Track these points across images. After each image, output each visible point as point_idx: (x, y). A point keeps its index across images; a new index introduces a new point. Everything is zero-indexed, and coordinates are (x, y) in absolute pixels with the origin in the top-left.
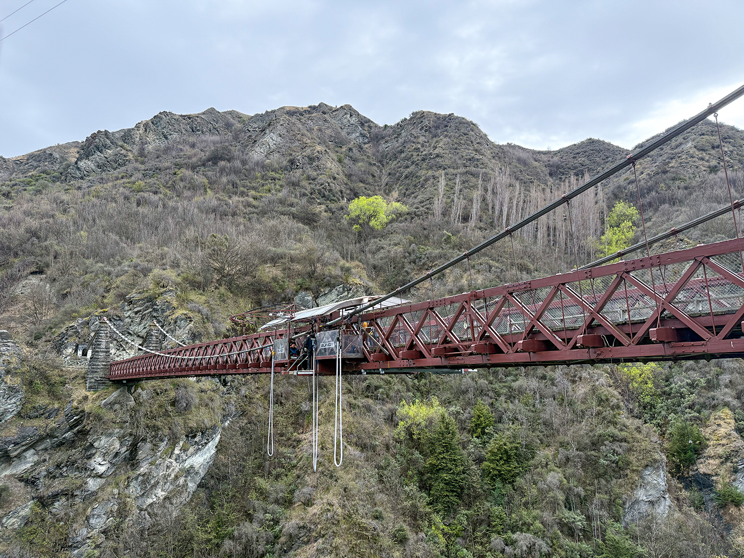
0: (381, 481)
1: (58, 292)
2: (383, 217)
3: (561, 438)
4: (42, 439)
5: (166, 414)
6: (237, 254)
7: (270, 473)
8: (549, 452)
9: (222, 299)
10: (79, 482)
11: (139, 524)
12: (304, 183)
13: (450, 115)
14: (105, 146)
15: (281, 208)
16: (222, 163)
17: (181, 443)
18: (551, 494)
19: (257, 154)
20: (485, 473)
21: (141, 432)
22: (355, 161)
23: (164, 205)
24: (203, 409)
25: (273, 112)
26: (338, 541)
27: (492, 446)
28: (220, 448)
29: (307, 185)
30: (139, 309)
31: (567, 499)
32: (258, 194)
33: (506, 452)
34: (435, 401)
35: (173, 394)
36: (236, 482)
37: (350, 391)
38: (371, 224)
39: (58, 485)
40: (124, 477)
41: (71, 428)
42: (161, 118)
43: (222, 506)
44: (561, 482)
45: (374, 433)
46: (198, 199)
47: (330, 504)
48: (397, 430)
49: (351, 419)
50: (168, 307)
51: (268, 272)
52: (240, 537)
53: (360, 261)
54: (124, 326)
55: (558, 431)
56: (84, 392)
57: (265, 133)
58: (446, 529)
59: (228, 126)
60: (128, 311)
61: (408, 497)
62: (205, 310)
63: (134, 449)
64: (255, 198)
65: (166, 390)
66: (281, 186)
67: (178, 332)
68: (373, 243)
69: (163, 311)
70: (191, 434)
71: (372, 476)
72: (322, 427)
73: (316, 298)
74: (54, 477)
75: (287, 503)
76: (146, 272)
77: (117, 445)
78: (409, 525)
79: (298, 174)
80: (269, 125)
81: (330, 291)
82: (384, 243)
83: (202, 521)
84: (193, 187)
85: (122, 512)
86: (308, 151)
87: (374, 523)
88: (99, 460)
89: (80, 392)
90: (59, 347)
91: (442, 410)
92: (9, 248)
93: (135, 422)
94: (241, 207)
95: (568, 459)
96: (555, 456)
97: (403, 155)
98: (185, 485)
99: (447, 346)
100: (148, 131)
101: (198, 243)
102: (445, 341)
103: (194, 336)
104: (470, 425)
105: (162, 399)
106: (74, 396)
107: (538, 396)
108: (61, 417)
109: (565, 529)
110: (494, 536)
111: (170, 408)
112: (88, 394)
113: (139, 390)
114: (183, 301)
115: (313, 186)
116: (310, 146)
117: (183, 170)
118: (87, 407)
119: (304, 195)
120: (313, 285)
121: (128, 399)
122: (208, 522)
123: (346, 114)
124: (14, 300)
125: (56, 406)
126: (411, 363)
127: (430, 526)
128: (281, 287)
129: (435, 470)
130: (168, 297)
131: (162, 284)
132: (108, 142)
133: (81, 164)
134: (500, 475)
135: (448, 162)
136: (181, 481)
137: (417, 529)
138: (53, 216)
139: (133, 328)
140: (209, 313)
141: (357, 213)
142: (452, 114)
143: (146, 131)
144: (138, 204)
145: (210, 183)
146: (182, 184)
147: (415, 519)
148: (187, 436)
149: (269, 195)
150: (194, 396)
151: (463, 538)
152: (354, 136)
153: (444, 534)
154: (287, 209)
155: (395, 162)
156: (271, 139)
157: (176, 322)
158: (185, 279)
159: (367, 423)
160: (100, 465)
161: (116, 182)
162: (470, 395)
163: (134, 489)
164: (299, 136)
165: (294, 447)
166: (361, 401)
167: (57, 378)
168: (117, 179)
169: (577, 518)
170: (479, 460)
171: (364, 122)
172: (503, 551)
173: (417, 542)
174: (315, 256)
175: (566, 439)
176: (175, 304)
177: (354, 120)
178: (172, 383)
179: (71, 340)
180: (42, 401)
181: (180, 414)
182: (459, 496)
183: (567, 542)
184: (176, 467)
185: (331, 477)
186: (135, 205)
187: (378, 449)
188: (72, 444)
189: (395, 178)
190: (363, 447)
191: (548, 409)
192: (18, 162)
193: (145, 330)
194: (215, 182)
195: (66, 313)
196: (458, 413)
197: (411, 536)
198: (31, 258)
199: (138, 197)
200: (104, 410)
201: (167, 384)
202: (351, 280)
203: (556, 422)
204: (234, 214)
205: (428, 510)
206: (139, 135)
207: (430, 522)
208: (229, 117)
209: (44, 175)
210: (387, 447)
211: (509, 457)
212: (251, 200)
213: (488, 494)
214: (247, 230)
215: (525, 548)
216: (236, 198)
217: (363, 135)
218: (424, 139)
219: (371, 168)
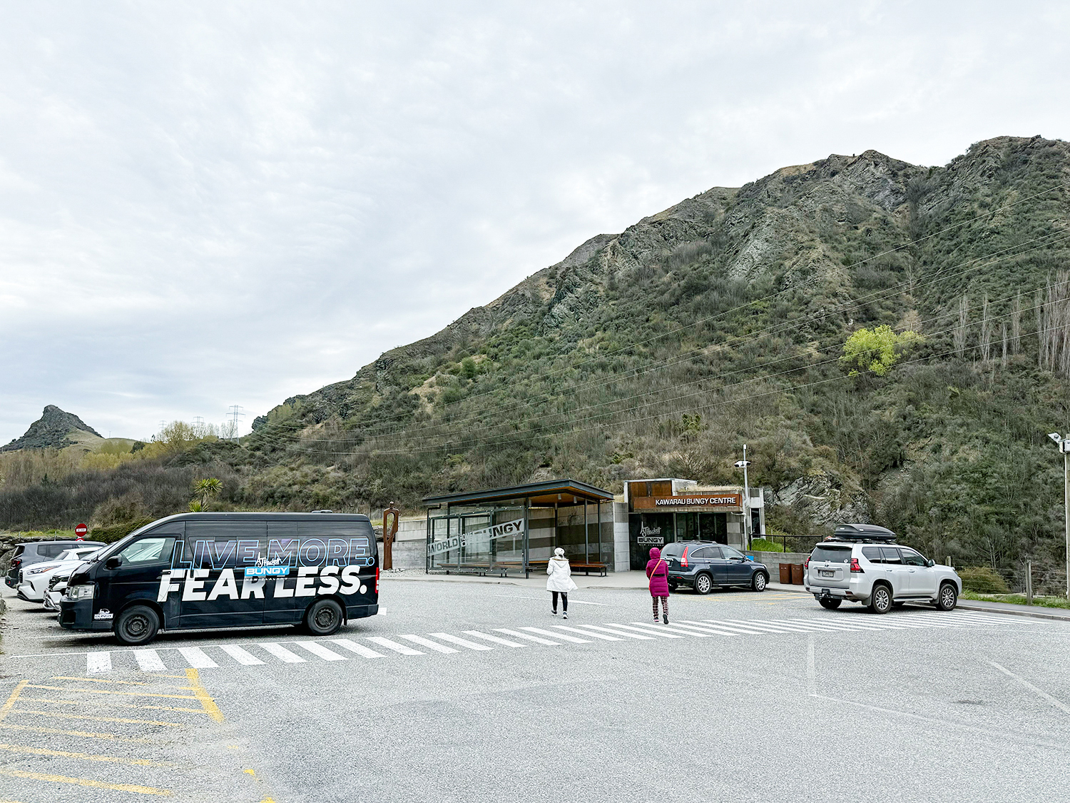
2: (888, 356)
13: (1033, 139)
14: (575, 285)
16: (697, 299)
19: (738, 274)
38: (872, 368)
42: (628, 236)
57: (748, 240)
66: (765, 322)
73: (776, 491)
80: (753, 227)
81: (790, 484)
100: (616, 254)
117: (654, 313)
120: (773, 478)
133: (555, 310)
141: (855, 354)
142: (1038, 137)
143: (614, 254)
152: (881, 196)
156: (756, 247)
174: (773, 450)
192: (495, 309)
202: (811, 472)
206: (606, 263)
208: (707, 200)
209: (523, 328)
217: (895, 192)
218: (986, 190)
219: (899, 255)
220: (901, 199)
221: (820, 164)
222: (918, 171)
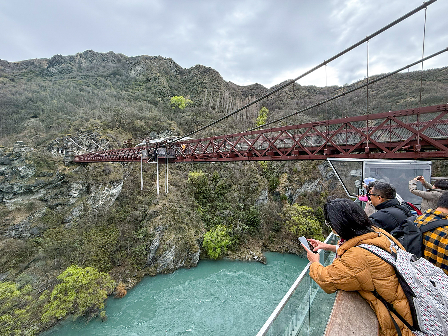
0: (182, 196)
1: (46, 126)
2: (184, 105)
3: (239, 182)
4: (47, 185)
5: (101, 175)
6: (126, 115)
7: (143, 195)
8: (235, 186)
9: (121, 133)
10: (66, 200)
11: (93, 213)
12: (153, 88)
13: (209, 68)
14: (61, 62)
15: (143, 98)
16: (118, 76)
17: (108, 186)
18: (235, 198)
19: (133, 74)
20: (216, 193)
21: (91, 182)
22: (173, 81)
23: (93, 92)
24: (116, 173)
25: (139, 56)
26: (167, 215)
27: (218, 185)
28: (123, 187)
29: (154, 89)
30: (85, 135)
31: (239, 200)
32: (134, 91)
33: (222, 186)
34: (201, 171)
35: (103, 168)
36: (130, 198)
37: (171, 168)
38: (179, 107)
39: (57, 201)
40: (85, 198)
41: (60, 180)
43: (125, 206)
44: (238, 195)
45: (180, 182)
46: (108, 91)
47: (165, 204)
48: (188, 181)
49: (172, 177)
50: (98, 135)
51: (139, 123)
52: (133, 216)
53: (175, 121)
54: (79, 141)
55: (238, 180)
56: (64, 167)
57: (136, 65)
58: (203, 210)
59: (119, 60)
60: (80, 135)
61: (191, 201)
62: (114, 137)
63: (88, 188)
64: (132, 93)
65: (100, 167)
66: (143, 89)
67: (103, 145)
68: (180, 115)
69: (96, 136)
70: (112, 182)
71: (179, 195)
72: (161, 180)
73: (158, 134)
74: (55, 198)
75: (150, 204)
76: (87, 120)
77: (81, 186)
78: (191, 209)
79: (150, 85)
80: (137, 62)
81: (164, 132)
82: (184, 115)
83: (118, 211)
84: (105, 86)
85: (86, 210)
86: (154, 75)
87: (180, 209)
88: (74, 192)
89: (62, 167)
90: (50, 149)
91: (203, 174)
92: (18, 105)
93: (88, 178)
94: (126, 96)
95: (241, 188)
96: (237, 187)
97: (192, 81)
98: (111, 200)
99: (205, 155)
100: (82, 58)
101: (109, 110)
102: (204, 153)
103: (110, 147)
104: (212, 179)
105: (98, 170)
106: (59, 169)
107: (233, 169)
108: (55, 176)
109: (238, 208)
110: (217, 211)
111: (102, 173)
112: (66, 167)
113: (89, 166)
114: (104, 133)
115: (156, 90)
116: (155, 73)
117: (100, 77)
118: (66, 173)
119: (153, 93)
120: (157, 129)
121: (84, 170)
122: (120, 211)
123: (169, 61)
124: (24, 128)
125: (52, 172)
126: (192, 160)
127: (198, 209)
128: (144, 129)
129: (200, 192)
130: (98, 131)
131: (94, 125)
132: (63, 60)
133: (50, 69)
134: (220, 193)
135: (208, 86)
136: (109, 198)
137: (193, 210)
138: (39, 92)
139: (83, 143)
140: (116, 138)
141: (174, 103)
144: (80, 91)
145: (112, 84)
146: (100, 84)
147: (193, 207)
148: (110, 183)
149: (138, 92)
150: (112, 169)
151: (208, 212)
152: (173, 71)
153: (202, 211)
154: (146, 98)
155: (189, 84)
156: (139, 68)
157: (102, 141)
158: (105, 124)
159: (177, 178)
160: (74, 193)
161: (68, 80)
162: (212, 169)
163: (90, 202)
164: (150, 68)
165: (151, 186)
166: (175, 171)
167: (51, 161)
168: (69, 78)
169: (242, 205)
170: (214, 189)
171: (177, 66)
172: (220, 215)
173: (193, 214)
174: (157, 118)
175: (241, 182)
176: (101, 134)
177: (173, 64)
178: (102, 164)
179: (55, 146)
180: (45, 170)
181: (106, 175)
182: (207, 200)
183: (238, 212)
184: (107, 194)
185: (165, 196)
186: (79, 91)
187: (181, 186)
188: (61, 186)
189: (189, 90)
190: (176, 186)
191: (236, 173)
192: (16, 65)
193: (89, 144)
194: (115, 84)
195: (51, 135)
196: (208, 175)
197: (192, 213)
198: (31, 111)
199: (80, 87)
200: (74, 174)
201: (100, 164)
202: (171, 128)
203: (238, 177)
204: (124, 99)
205: (197, 204)
206: (77, 59)
207: (198, 208)
208: (119, 56)
209: (31, 73)
210: (184, 186)
211: (223, 188)
212: (131, 93)
213: (216, 199)
214: (130, 106)
215: (226, 214)
216: (124, 92)
217: (176, 71)
220: (178, 74)
221: (156, 57)
222: (182, 68)
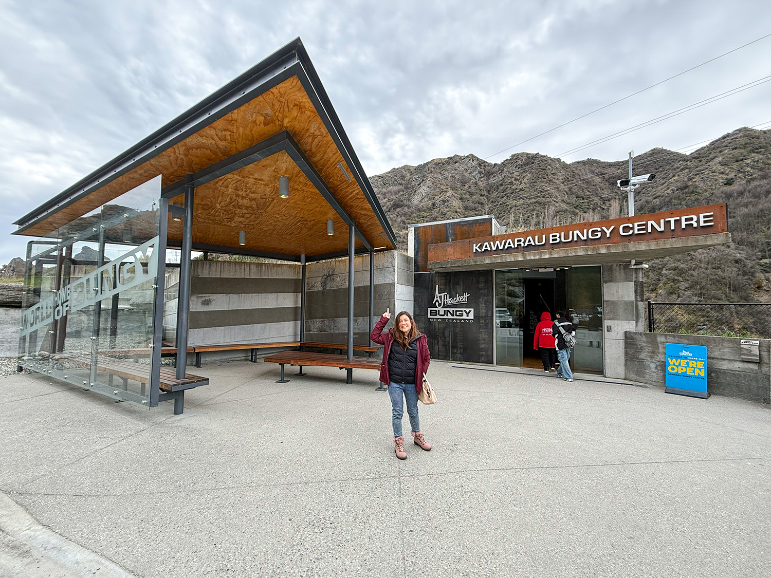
13: (536, 154)
19: (416, 201)
25: (428, 163)
57: (420, 186)
80: (423, 181)
97: (502, 188)
116: (445, 191)
123: (470, 160)
142: (538, 153)
155: (497, 193)
164: (439, 185)
171: (482, 163)
177: (474, 163)
217: (480, 173)
218: (517, 173)
219: (482, 198)
220: (482, 176)
221: (450, 158)
222: (489, 165)
